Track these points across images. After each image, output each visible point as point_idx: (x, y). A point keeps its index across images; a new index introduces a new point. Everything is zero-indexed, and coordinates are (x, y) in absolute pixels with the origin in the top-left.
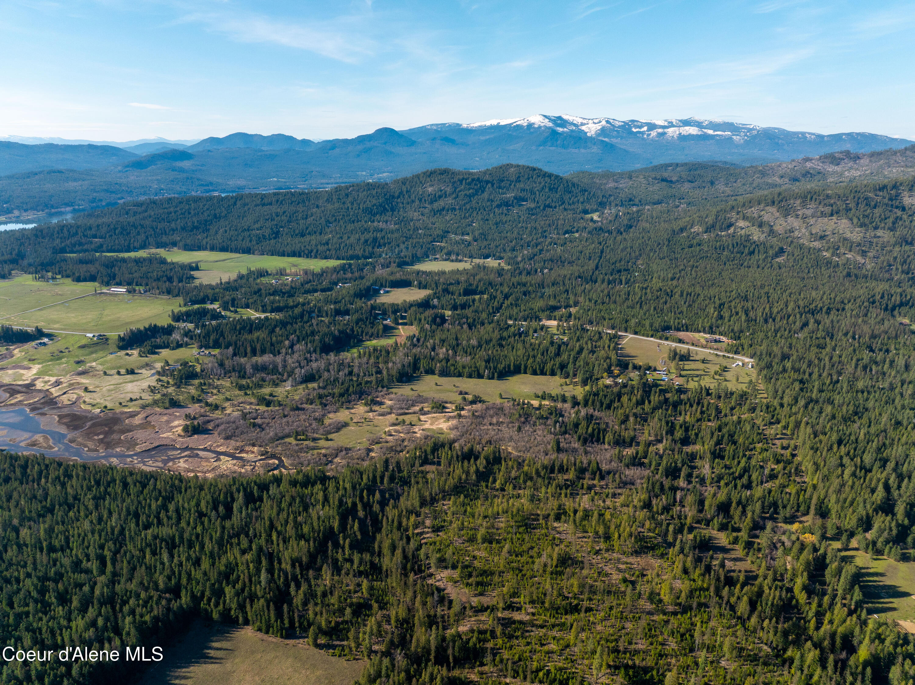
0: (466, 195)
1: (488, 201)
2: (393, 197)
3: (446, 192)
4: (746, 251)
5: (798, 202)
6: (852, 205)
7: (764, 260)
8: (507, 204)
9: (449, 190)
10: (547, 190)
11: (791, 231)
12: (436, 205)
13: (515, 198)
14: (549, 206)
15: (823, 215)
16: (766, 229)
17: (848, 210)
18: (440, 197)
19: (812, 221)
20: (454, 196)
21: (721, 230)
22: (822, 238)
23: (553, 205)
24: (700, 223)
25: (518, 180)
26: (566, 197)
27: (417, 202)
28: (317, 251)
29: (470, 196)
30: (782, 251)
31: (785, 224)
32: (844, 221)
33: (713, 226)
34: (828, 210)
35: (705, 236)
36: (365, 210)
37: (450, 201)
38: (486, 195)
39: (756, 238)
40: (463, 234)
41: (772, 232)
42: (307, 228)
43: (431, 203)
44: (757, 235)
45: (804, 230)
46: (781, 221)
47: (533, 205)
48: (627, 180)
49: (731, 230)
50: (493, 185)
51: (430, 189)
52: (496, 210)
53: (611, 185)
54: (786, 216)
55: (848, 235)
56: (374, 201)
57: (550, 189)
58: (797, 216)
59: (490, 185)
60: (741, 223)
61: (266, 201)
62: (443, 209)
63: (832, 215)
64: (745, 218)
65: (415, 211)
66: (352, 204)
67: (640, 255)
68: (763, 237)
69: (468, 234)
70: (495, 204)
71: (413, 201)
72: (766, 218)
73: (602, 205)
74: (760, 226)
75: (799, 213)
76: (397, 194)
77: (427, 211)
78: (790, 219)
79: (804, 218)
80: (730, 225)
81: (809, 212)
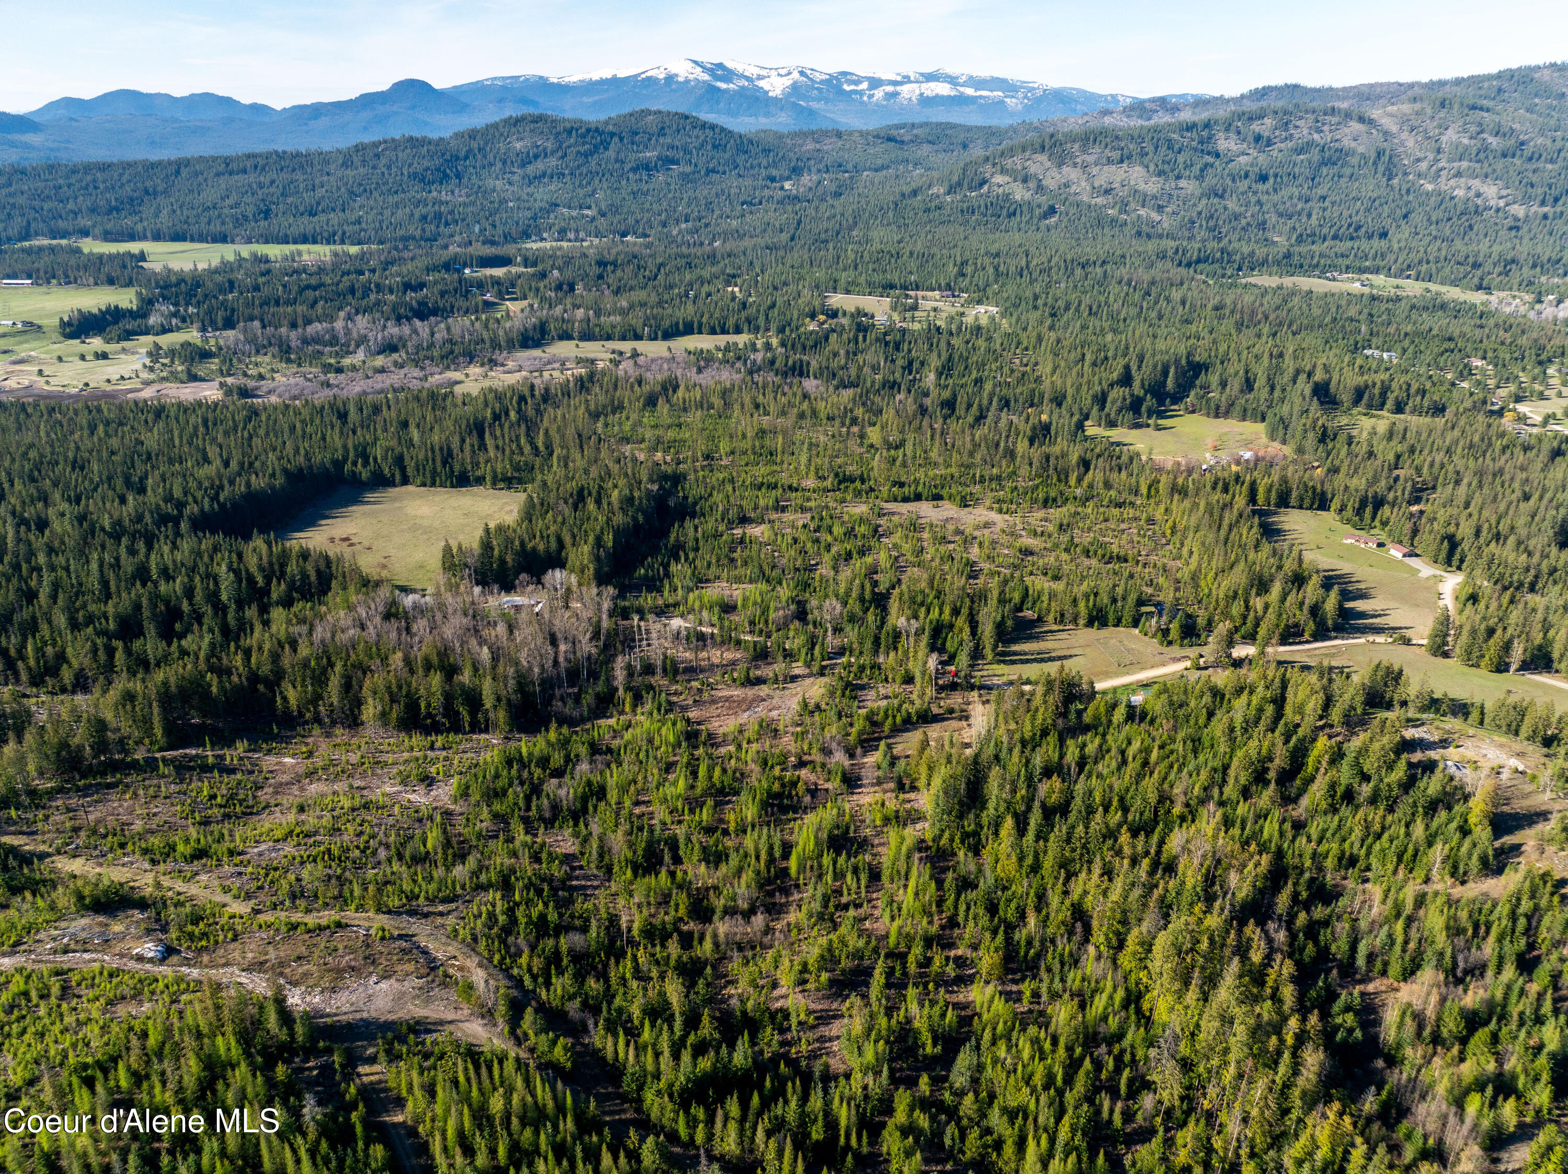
0: (578, 152)
1: (617, 161)
2: (457, 158)
3: (545, 149)
4: (1004, 212)
5: (1076, 146)
6: (1150, 149)
7: (1027, 222)
8: (647, 167)
9: (549, 145)
10: (709, 147)
11: (1067, 185)
12: (530, 169)
13: (659, 158)
14: (713, 171)
15: (1109, 161)
16: (1032, 185)
17: (1143, 154)
18: (536, 157)
19: (1095, 170)
20: (560, 154)
21: (971, 189)
22: (1107, 192)
23: (721, 169)
24: (941, 181)
25: (662, 132)
26: (741, 159)
27: (499, 165)
28: (344, 233)
29: (586, 155)
30: (1052, 211)
31: (1058, 176)
32: (1137, 168)
33: (959, 184)
34: (1116, 155)
35: (948, 199)
36: (414, 176)
37: (553, 162)
38: (611, 153)
39: (1018, 197)
40: (581, 208)
41: (1040, 188)
42: (318, 204)
43: (523, 165)
44: (1020, 193)
45: (1083, 184)
46: (1054, 172)
47: (688, 169)
48: (834, 139)
49: (986, 187)
50: (621, 139)
51: (518, 145)
52: (631, 175)
53: (810, 146)
54: (1060, 165)
55: (1142, 187)
56: (426, 163)
57: (715, 147)
58: (1075, 165)
59: (616, 139)
60: (999, 179)
61: (234, 166)
62: (544, 175)
63: (1122, 161)
64: (1003, 171)
65: (497, 178)
66: (389, 168)
67: (856, 224)
68: (1028, 196)
69: (589, 208)
70: (627, 167)
71: (491, 165)
72: (1033, 169)
73: (796, 171)
74: (1025, 180)
75: (1078, 160)
76: (462, 154)
77: (516, 178)
78: (1065, 169)
79: (1085, 167)
80: (984, 182)
81: (1090, 159)
